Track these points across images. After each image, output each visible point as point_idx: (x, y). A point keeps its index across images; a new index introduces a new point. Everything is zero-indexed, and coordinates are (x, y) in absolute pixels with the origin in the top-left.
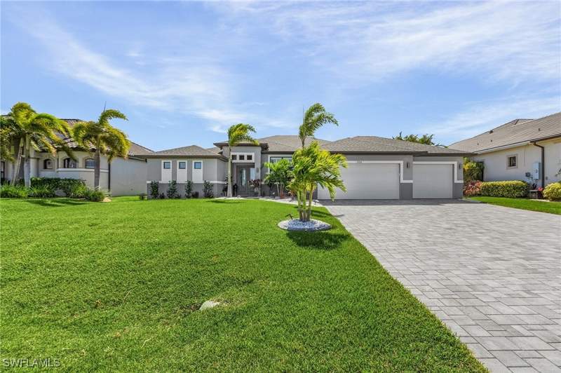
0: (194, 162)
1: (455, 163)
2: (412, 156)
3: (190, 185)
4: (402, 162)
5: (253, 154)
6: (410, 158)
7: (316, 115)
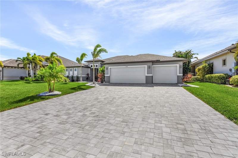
0: (74, 68)
1: (178, 65)
2: (151, 63)
3: (72, 77)
4: (146, 66)
5: (98, 65)
6: (150, 64)
7: (98, 49)
